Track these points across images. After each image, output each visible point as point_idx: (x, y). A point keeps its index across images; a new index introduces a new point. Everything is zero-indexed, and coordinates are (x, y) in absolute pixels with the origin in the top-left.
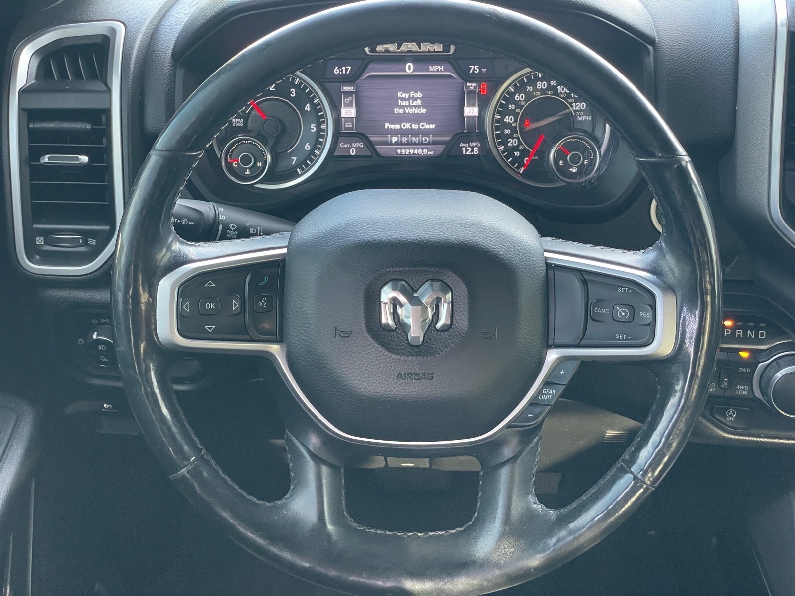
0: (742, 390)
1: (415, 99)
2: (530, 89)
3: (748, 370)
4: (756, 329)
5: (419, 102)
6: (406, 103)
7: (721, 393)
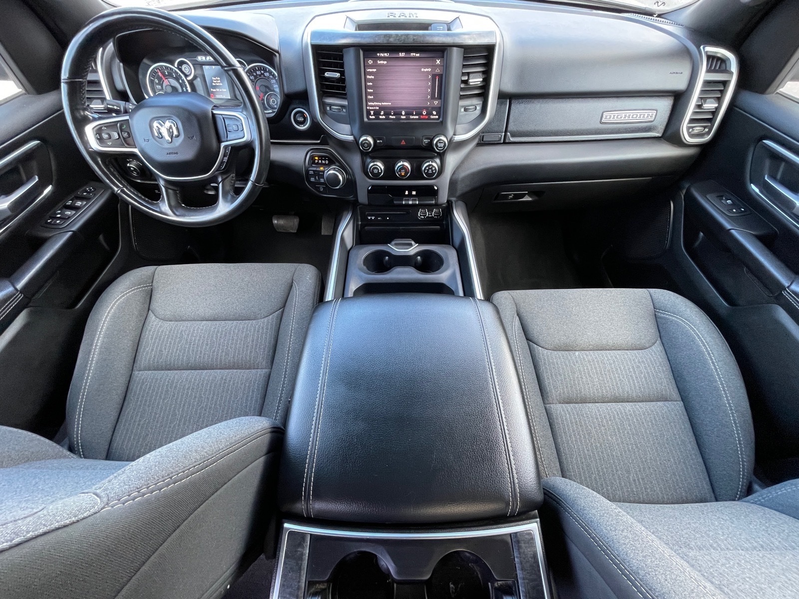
0: (322, 180)
1: (218, 80)
2: (255, 74)
3: (322, 173)
4: (325, 160)
5: (219, 81)
6: (215, 82)
7: (316, 181)
